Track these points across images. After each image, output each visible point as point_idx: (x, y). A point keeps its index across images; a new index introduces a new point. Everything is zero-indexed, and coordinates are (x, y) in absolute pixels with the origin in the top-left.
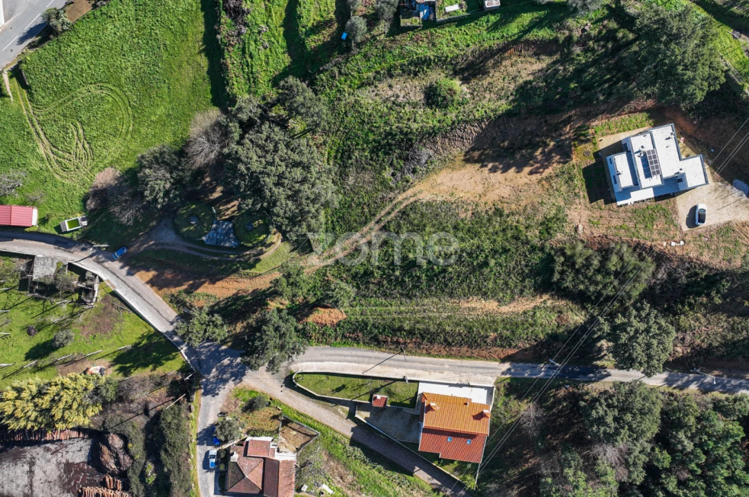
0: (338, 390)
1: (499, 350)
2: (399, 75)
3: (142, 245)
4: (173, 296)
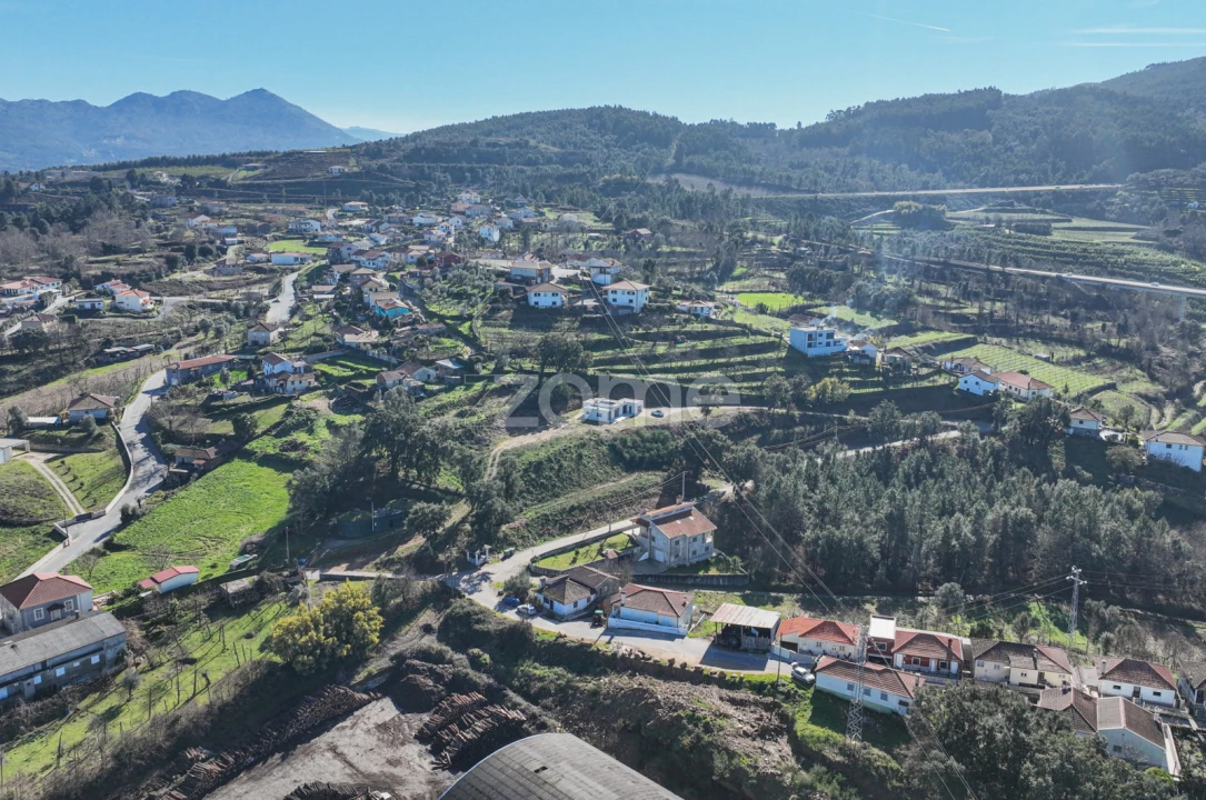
0: (574, 561)
3: (319, 555)
4: (376, 564)
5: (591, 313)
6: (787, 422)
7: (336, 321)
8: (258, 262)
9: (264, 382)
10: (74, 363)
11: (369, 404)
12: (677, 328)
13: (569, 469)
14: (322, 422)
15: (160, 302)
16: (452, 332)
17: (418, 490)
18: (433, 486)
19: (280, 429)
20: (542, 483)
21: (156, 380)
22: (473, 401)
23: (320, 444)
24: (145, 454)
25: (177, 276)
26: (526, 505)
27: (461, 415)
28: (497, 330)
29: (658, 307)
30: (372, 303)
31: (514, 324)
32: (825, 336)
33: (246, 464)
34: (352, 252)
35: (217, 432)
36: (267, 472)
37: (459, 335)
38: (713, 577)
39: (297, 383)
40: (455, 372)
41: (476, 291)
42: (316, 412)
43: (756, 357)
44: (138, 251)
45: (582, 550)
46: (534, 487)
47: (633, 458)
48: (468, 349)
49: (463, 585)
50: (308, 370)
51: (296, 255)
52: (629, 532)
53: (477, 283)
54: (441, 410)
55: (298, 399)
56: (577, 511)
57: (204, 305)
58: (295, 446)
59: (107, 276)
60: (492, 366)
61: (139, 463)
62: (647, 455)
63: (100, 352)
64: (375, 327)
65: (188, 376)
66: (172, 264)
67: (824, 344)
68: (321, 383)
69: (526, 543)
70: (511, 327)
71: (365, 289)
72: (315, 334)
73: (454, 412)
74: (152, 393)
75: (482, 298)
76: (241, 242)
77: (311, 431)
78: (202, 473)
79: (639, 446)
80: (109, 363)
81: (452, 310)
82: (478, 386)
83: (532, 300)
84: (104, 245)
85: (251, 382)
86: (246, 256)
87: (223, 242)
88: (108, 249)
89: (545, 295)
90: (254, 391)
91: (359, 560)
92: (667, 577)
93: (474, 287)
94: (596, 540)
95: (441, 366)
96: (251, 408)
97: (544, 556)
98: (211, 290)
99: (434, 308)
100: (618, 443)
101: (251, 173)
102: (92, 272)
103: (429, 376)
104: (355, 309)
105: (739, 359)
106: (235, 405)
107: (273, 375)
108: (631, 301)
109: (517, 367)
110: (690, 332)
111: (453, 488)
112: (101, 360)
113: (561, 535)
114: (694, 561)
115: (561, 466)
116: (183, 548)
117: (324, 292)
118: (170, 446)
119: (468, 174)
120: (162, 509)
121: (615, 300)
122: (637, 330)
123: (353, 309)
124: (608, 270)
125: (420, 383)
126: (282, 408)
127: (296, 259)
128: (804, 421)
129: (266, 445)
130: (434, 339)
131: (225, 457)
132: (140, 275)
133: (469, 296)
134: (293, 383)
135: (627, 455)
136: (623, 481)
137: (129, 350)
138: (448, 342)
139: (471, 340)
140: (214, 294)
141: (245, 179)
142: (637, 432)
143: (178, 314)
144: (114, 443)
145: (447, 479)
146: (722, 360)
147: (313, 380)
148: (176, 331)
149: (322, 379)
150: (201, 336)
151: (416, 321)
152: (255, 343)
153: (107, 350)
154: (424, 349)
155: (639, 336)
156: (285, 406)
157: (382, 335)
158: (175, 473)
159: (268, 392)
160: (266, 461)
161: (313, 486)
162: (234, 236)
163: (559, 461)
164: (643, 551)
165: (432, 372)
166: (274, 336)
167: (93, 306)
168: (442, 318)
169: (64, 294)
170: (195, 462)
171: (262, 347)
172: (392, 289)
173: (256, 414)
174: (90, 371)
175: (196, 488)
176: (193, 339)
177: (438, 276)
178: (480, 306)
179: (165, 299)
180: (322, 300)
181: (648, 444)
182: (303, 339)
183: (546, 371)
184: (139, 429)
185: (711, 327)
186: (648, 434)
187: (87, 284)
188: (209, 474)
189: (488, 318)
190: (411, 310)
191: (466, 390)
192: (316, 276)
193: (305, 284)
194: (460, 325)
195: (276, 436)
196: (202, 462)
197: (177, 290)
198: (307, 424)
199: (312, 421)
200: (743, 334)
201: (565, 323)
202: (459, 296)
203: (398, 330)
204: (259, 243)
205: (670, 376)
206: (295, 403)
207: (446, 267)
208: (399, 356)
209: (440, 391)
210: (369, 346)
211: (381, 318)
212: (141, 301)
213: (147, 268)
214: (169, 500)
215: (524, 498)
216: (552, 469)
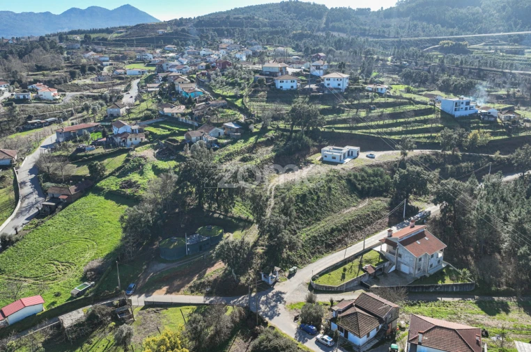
0: (343, 277)
1: (382, 221)
3: (145, 279)
4: (191, 287)
5: (315, 92)
6: (454, 160)
7: (160, 101)
8: (120, 74)
9: (113, 139)
10: (9, 129)
11: (181, 153)
12: (370, 100)
13: (324, 199)
14: (149, 166)
15: (65, 95)
16: (231, 106)
17: (218, 218)
18: (229, 214)
19: (122, 172)
20: (308, 210)
21: (51, 139)
22: (251, 150)
23: (147, 182)
24: (31, 190)
25: (76, 82)
26: (298, 228)
27: (244, 160)
28: (258, 104)
29: (356, 88)
30: (180, 90)
31: (270, 99)
32: (465, 103)
33: (96, 197)
34: (168, 66)
35: (79, 174)
36: (110, 204)
37: (235, 107)
38: (448, 286)
39: (133, 140)
40: (237, 131)
41: (243, 81)
42: (145, 159)
43: (422, 118)
44: (55, 69)
45: (347, 266)
46: (302, 214)
47: (363, 188)
48: (242, 115)
49: (263, 307)
50: (141, 131)
51: (139, 70)
52: (378, 249)
53: (243, 76)
54: (230, 157)
55: (134, 150)
56: (336, 232)
57: (88, 96)
58: (130, 184)
59: (36, 81)
60: (260, 126)
61: (25, 197)
62: (372, 185)
63: (26, 123)
64: (182, 103)
65: (69, 136)
66: (73, 76)
67: (464, 108)
68: (149, 139)
69: (304, 262)
70: (267, 102)
71: (176, 82)
72: (147, 109)
73: (239, 158)
74: (46, 147)
75: (248, 84)
76: (111, 64)
77: (141, 173)
78: (65, 205)
79: (366, 180)
80: (30, 129)
81: (230, 92)
82: (252, 140)
83: (279, 85)
84: (36, 66)
85: (105, 139)
86: (113, 71)
87: (102, 64)
88: (39, 68)
89: (287, 82)
90: (106, 145)
91: (177, 283)
92: (415, 287)
93: (241, 79)
94: (356, 256)
95: (227, 127)
96: (102, 157)
97: (321, 274)
98: (94, 89)
99: (218, 91)
100: (352, 177)
101: (119, 35)
102: (29, 80)
103: (219, 133)
104: (171, 94)
105: (412, 119)
106: (93, 155)
107: (118, 135)
108: (339, 85)
109: (275, 126)
111: (244, 216)
112: (26, 127)
114: (432, 272)
115: (318, 197)
116: (40, 273)
117: (154, 87)
118: (48, 184)
119: (226, 32)
120: (33, 235)
121: (329, 84)
122: (346, 102)
123: (170, 94)
124: (321, 67)
125: (214, 139)
126: (124, 156)
127: (139, 72)
128: (465, 159)
129: (111, 184)
130: (220, 110)
131: (83, 193)
132: (55, 81)
133: (239, 85)
134: (131, 140)
135: (360, 187)
136: (361, 206)
137: (43, 121)
138: (230, 112)
139: (244, 110)
140: (95, 91)
141: (116, 37)
142: (362, 170)
143: (73, 101)
144: (12, 183)
145: (239, 210)
146: (402, 120)
147: (144, 138)
148: (71, 110)
149: (150, 137)
150: (85, 113)
151: (207, 100)
152: (112, 115)
153: (29, 122)
154: (215, 116)
155: (348, 106)
156: (125, 155)
157: (187, 108)
158: (47, 205)
159: (115, 146)
160: (111, 195)
161: (140, 221)
162: (107, 61)
163: (317, 193)
164: (391, 265)
165: (222, 131)
166: (123, 111)
167: (24, 97)
168: (224, 97)
169: (10, 91)
170: (61, 197)
171: (115, 117)
172: (192, 82)
173: (106, 161)
174: (19, 134)
175: (59, 217)
176: (80, 115)
177: (218, 74)
178: (246, 90)
179: (67, 93)
180: (152, 91)
181: (372, 178)
182: (140, 113)
183: (294, 129)
184: (31, 172)
185: (391, 100)
186: (370, 171)
187: (24, 86)
188: (71, 206)
189: (252, 96)
190: (204, 93)
191: (244, 142)
192: (150, 80)
193: (144, 84)
194: (236, 101)
195: (118, 177)
196: (65, 197)
197: (75, 88)
198: (139, 168)
199: (143, 165)
200: (410, 104)
201: (300, 99)
202: (233, 85)
203: (197, 105)
204: (121, 65)
205: (372, 131)
206: (131, 153)
207: (223, 69)
208: (199, 121)
209: (228, 143)
210: (179, 115)
211: (186, 98)
212: (52, 94)
213: (59, 77)
214: (39, 227)
215: (296, 223)
216: (313, 199)
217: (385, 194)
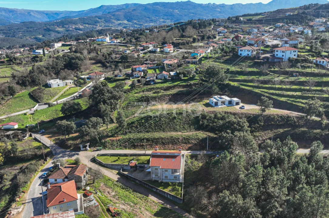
0: (115, 161)
1: (185, 145)
2: (146, 92)
12: (299, 70)
13: (164, 122)
20: (146, 125)
22: (167, 88)
25: (193, 44)
26: (130, 132)
27: (155, 92)
38: (165, 192)
40: (171, 77)
45: (124, 158)
46: (140, 126)
47: (203, 124)
54: (151, 89)
62: (211, 124)
66: (194, 41)
76: (224, 35)
82: (177, 83)
89: (245, 51)
91: (56, 135)
100: (202, 116)
103: (165, 77)
108: (283, 56)
109: (201, 77)
110: (302, 72)
113: (129, 148)
114: (164, 181)
121: (277, 55)
122: (274, 68)
124: (288, 42)
130: (189, 64)
134: (135, 74)
135: (201, 123)
146: (308, 88)
147: (142, 74)
163: (161, 118)
179: (181, 50)
181: (216, 120)
186: (221, 115)
189: (218, 59)
191: (171, 84)
194: (204, 60)
196: (83, 94)
197: (189, 48)
212: (169, 50)
215: (132, 129)
216: (155, 120)
217: (217, 132)
